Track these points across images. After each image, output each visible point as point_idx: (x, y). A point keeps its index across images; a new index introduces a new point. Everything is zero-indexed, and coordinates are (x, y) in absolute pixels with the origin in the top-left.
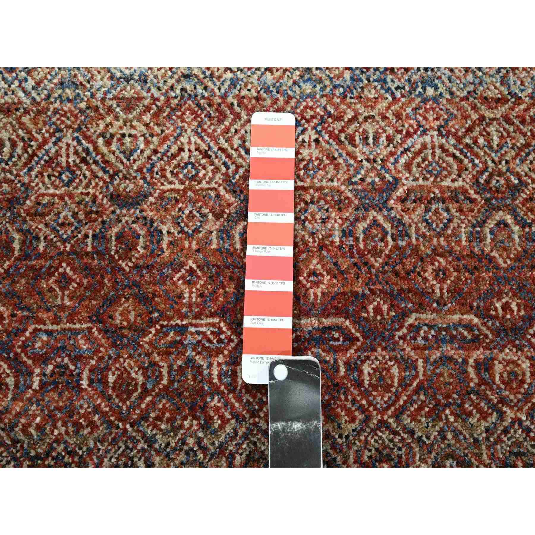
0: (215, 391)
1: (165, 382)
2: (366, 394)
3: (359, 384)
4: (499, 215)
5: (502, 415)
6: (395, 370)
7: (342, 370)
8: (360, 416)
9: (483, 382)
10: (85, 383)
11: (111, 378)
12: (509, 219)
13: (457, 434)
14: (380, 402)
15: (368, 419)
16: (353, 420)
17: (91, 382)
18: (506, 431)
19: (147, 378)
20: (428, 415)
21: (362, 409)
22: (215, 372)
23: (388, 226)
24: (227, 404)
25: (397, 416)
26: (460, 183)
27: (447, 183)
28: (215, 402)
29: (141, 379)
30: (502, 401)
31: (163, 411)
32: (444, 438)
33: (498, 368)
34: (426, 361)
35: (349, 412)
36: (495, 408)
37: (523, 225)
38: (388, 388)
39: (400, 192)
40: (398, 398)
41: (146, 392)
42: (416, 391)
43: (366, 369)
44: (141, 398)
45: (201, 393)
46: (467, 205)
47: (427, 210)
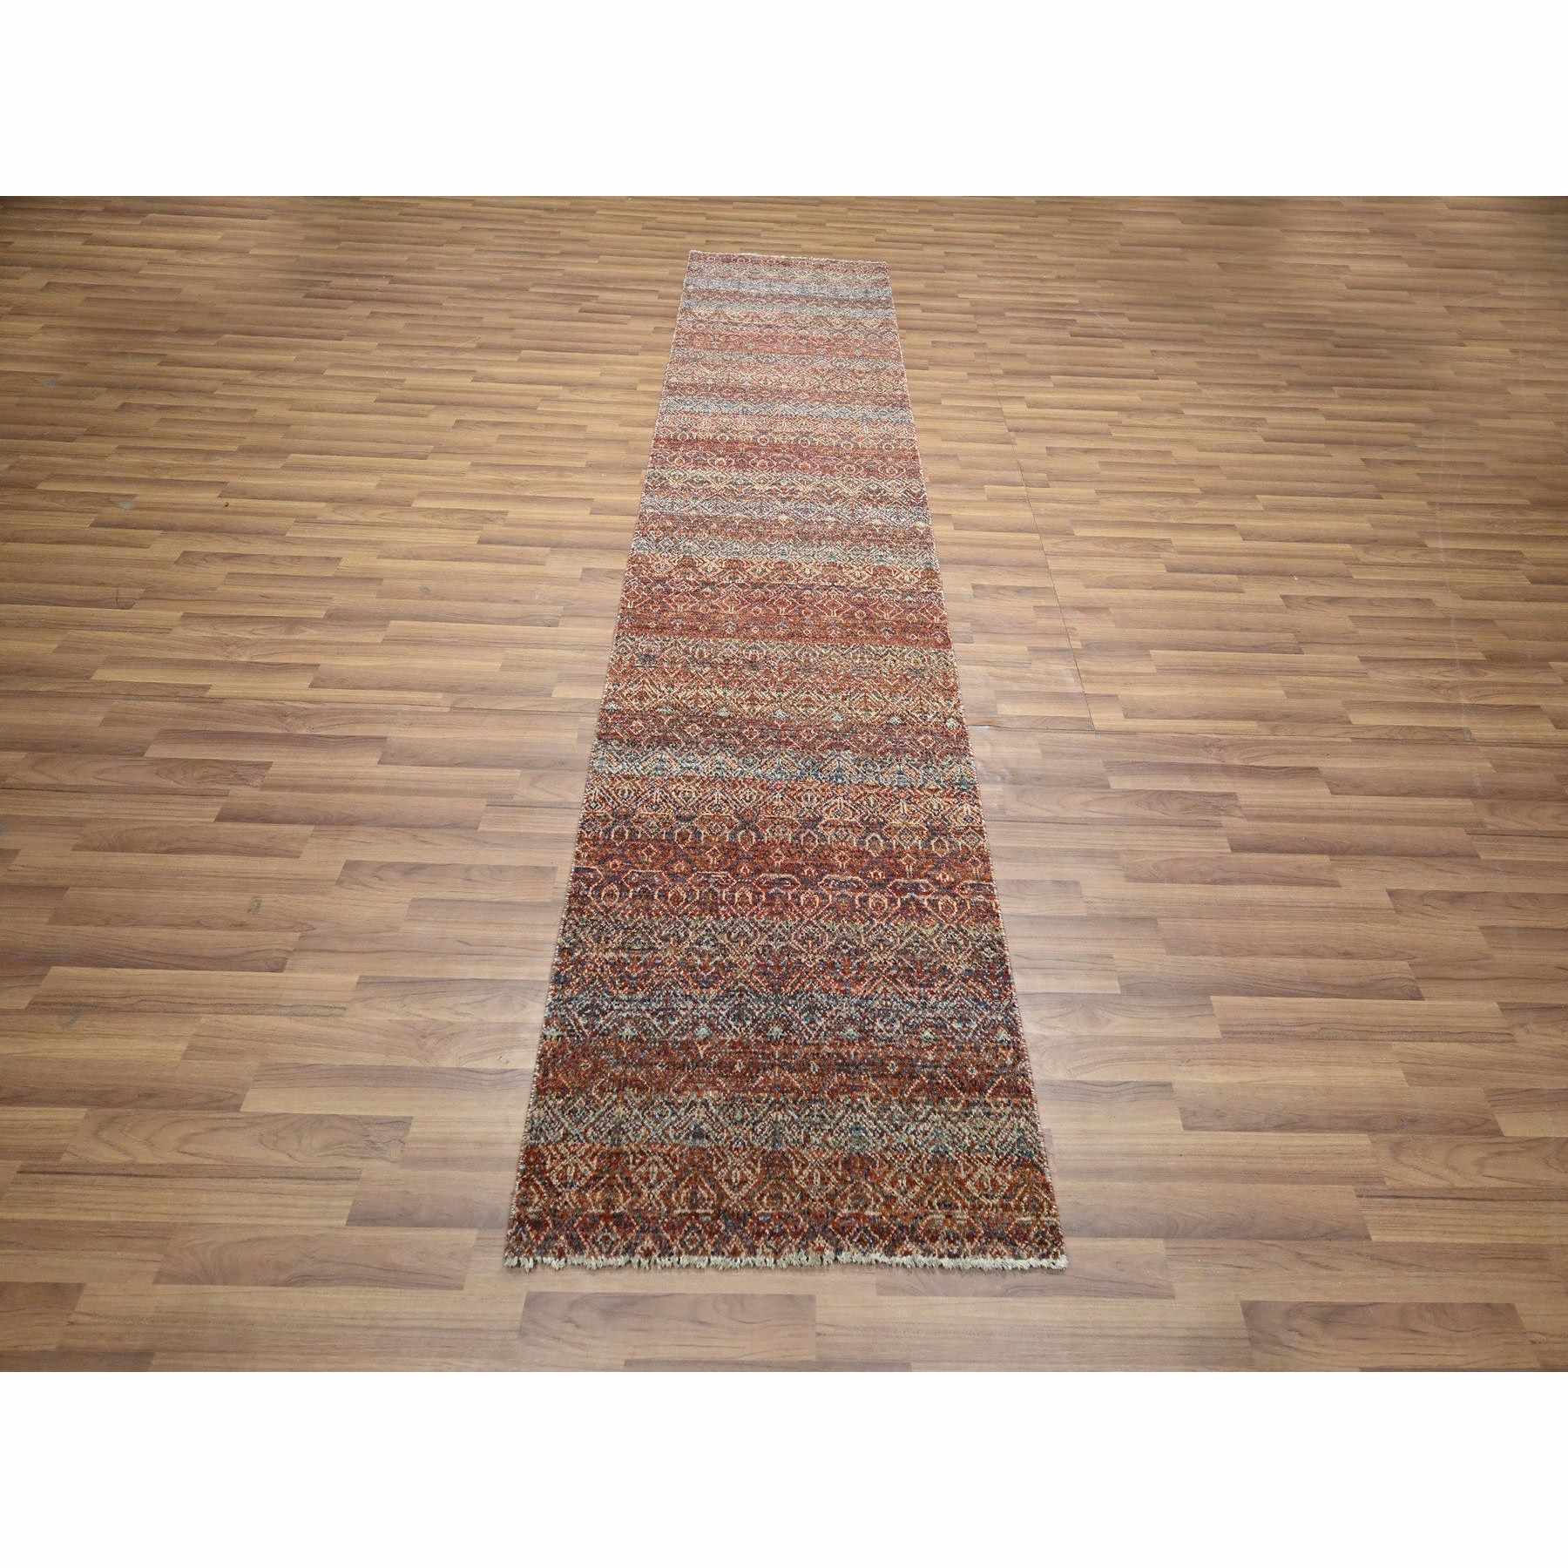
0: (723, 904)
1: (698, 898)
2: (801, 909)
3: (798, 904)
4: (873, 834)
5: (872, 922)
6: (817, 899)
7: (790, 898)
8: (798, 918)
9: (862, 906)
10: (656, 897)
11: (670, 895)
12: (878, 837)
13: (848, 929)
14: (809, 912)
15: (802, 920)
16: (795, 920)
17: (659, 896)
18: (874, 930)
19: (688, 896)
20: (834, 920)
21: (799, 915)
22: (724, 895)
23: (816, 836)
24: (729, 910)
25: (817, 919)
26: (853, 820)
27: (847, 819)
28: (723, 909)
29: (685, 897)
30: (873, 915)
31: (696, 911)
32: (842, 931)
33: (871, 901)
34: (833, 896)
35: (792, 917)
36: (869, 919)
37: (885, 839)
38: (813, 907)
39: (823, 822)
40: (818, 910)
41: (687, 902)
42: (828, 909)
43: (802, 898)
44: (685, 904)
45: (716, 904)
46: (856, 829)
47: (836, 830)
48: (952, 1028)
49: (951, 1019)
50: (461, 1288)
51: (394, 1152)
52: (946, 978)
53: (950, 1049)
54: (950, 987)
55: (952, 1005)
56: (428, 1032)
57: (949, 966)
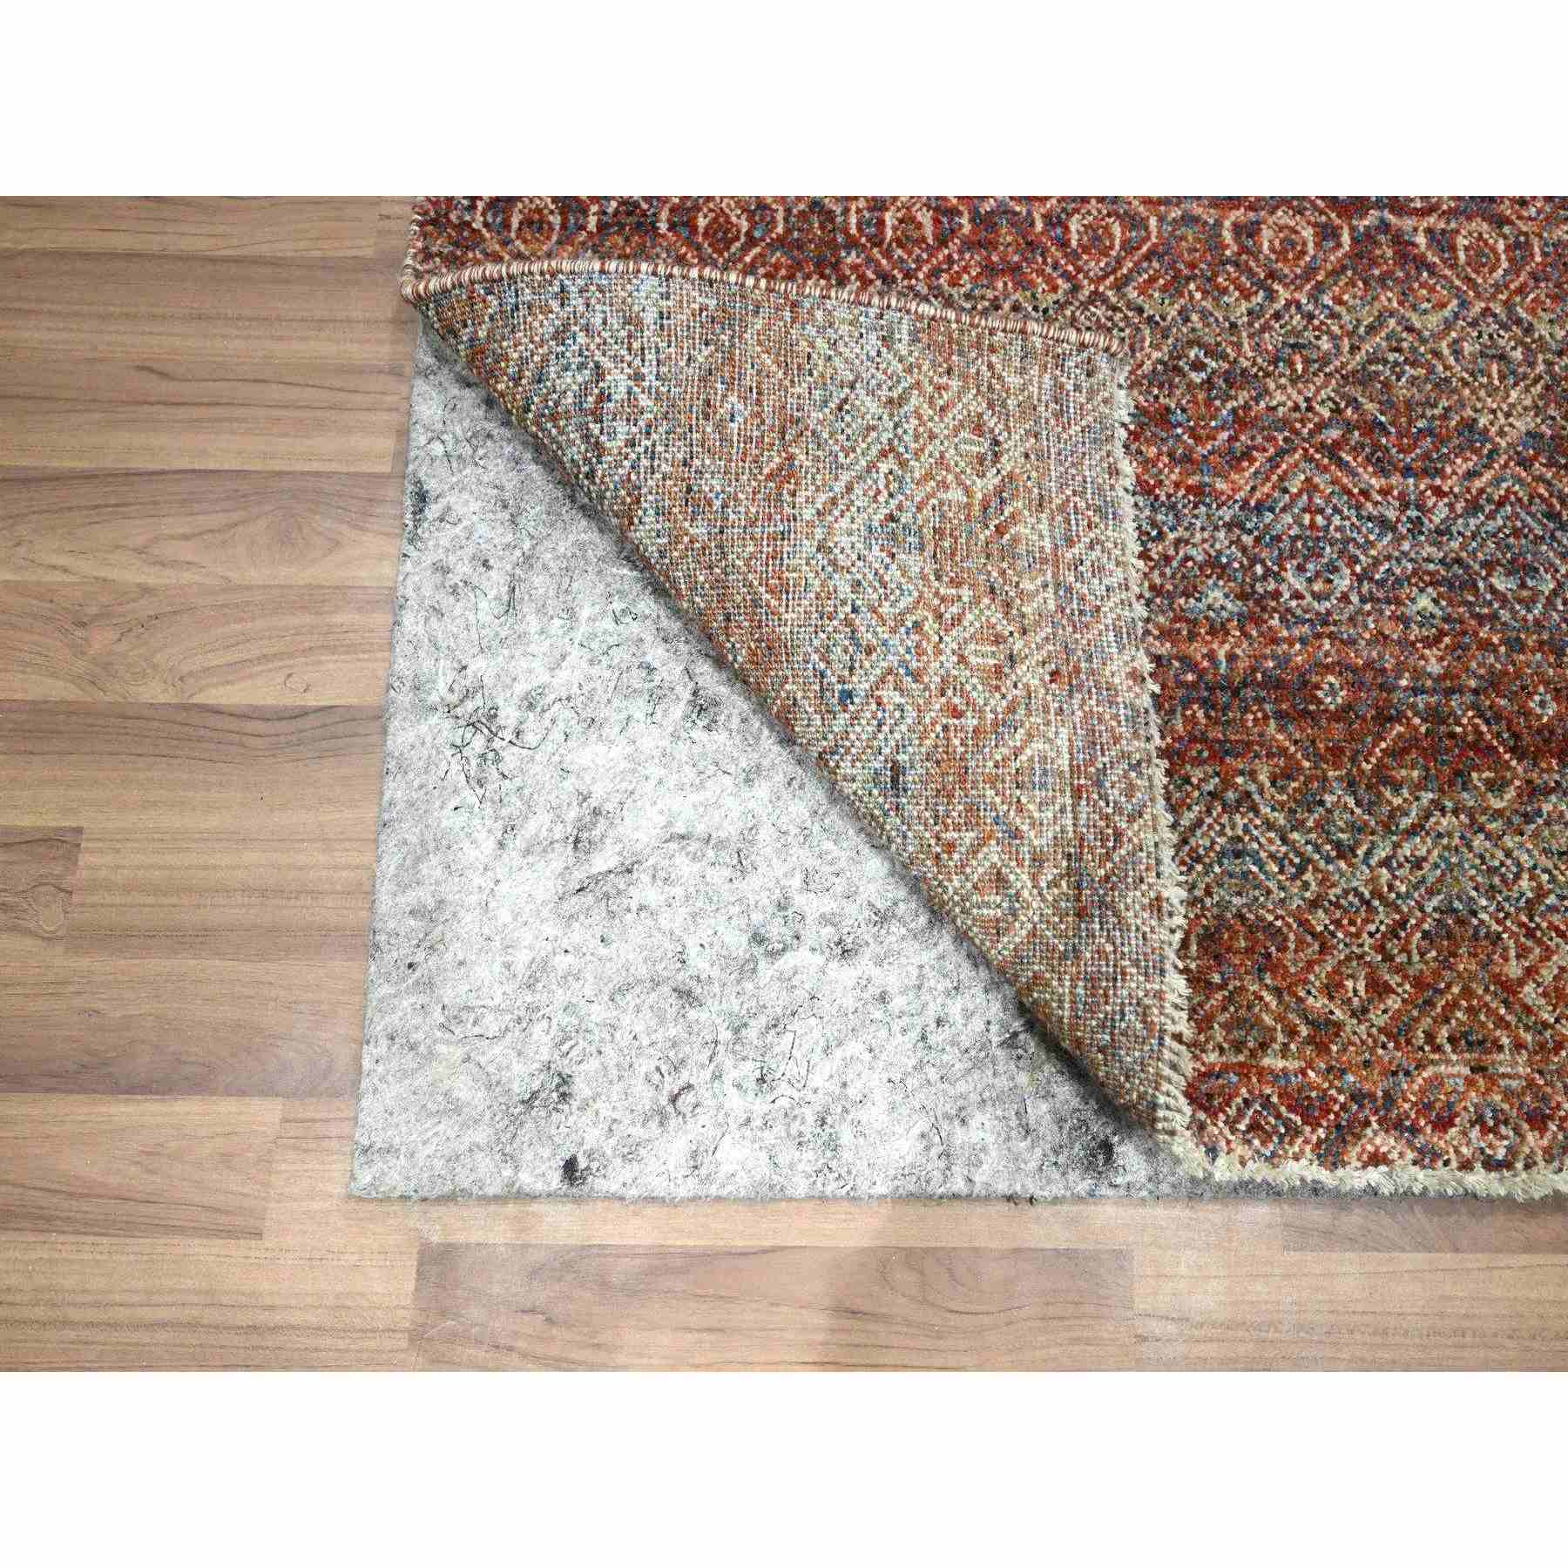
48: (1492, 589)
49: (1489, 565)
50: (258, 1235)
51: (51, 917)
52: (1476, 451)
53: (1486, 646)
54: (1488, 476)
55: (1491, 526)
56: (93, 610)
57: (1483, 421)
